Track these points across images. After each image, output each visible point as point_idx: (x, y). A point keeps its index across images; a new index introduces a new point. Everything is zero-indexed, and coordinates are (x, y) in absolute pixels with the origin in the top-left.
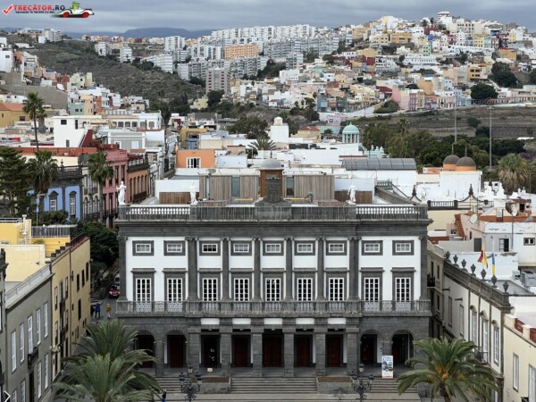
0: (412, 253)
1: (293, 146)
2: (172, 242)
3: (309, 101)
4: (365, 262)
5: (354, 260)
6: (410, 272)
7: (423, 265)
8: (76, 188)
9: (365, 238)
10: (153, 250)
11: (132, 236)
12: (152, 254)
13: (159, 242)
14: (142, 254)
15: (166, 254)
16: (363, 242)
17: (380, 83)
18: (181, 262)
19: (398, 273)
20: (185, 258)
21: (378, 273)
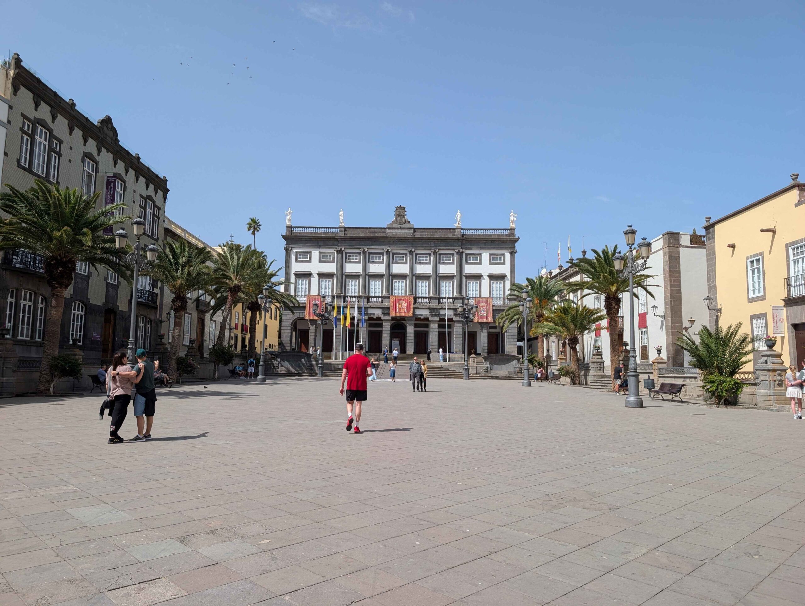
0: (504, 263)
2: (325, 253)
4: (469, 269)
5: (460, 268)
6: (502, 278)
7: (512, 274)
9: (468, 252)
10: (310, 258)
11: (295, 247)
12: (310, 261)
13: (315, 254)
14: (302, 262)
15: (320, 261)
16: (467, 255)
18: (332, 268)
19: (493, 278)
20: (335, 265)
21: (478, 278)
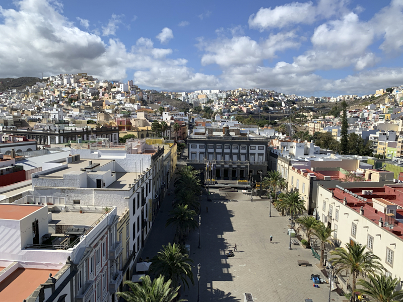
0: (263, 149)
1: (222, 121)
2: (201, 145)
3: (221, 110)
4: (251, 151)
5: (248, 151)
6: (262, 154)
7: (266, 153)
8: (169, 131)
10: (196, 147)
11: (191, 143)
13: (198, 145)
14: (193, 148)
15: (200, 148)
16: (251, 146)
17: (239, 105)
18: (203, 150)
19: (259, 154)
20: (204, 149)
21: (254, 154)
